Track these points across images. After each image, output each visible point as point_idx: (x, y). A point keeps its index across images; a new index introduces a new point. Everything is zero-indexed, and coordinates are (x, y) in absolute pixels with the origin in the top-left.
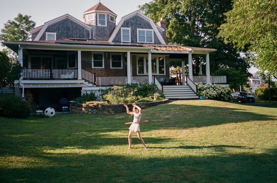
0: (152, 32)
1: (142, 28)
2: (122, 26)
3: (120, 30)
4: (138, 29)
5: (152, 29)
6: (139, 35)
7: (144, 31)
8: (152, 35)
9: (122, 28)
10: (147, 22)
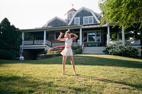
0: (92, 17)
1: (86, 16)
2: (75, 17)
3: (74, 19)
4: (84, 17)
5: (92, 15)
6: (84, 20)
7: (88, 18)
8: (92, 19)
9: (75, 18)
10: (89, 12)
